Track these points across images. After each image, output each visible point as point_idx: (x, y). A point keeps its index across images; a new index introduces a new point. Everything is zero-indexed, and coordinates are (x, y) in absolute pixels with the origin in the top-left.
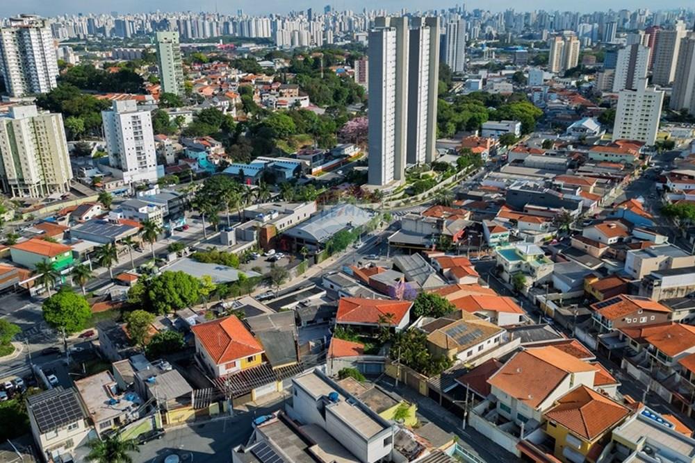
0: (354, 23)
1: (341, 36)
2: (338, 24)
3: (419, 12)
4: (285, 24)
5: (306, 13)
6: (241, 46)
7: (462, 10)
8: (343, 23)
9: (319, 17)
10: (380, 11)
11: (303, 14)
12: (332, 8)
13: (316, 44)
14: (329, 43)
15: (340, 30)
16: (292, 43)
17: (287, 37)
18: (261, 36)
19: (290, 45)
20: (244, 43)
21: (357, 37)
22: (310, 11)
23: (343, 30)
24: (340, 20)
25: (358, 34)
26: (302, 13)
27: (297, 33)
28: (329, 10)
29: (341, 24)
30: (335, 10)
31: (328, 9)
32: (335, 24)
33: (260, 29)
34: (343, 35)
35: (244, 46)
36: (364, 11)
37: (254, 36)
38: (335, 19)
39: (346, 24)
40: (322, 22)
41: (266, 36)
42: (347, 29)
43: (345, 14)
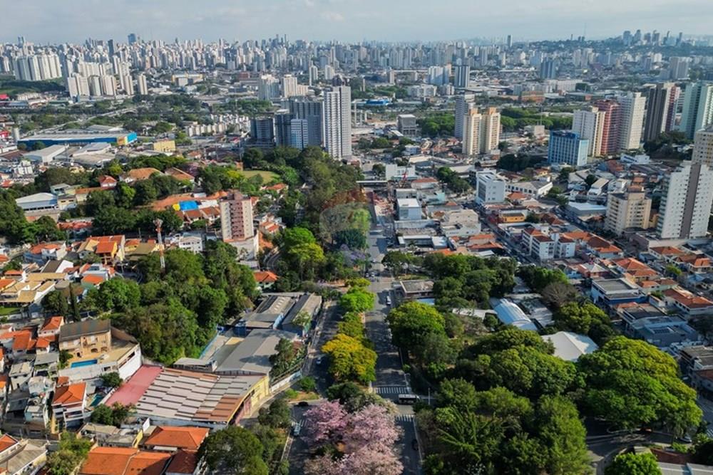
0: (168, 57)
1: (155, 76)
2: (148, 59)
3: (237, 42)
4: (79, 66)
5: (105, 43)
6: (16, 98)
7: (284, 42)
8: (154, 58)
9: (123, 50)
10: (195, 41)
11: (102, 45)
12: (137, 36)
13: (125, 92)
14: (142, 93)
15: (152, 66)
16: (92, 93)
17: (82, 84)
18: (47, 76)
19: (88, 94)
20: (22, 92)
21: (177, 79)
22: (110, 43)
23: (155, 66)
24: (150, 54)
25: (177, 76)
26: (100, 43)
27: (96, 80)
28: (134, 40)
29: (151, 58)
30: (141, 38)
31: (132, 38)
32: (145, 59)
33: (46, 68)
34: (157, 75)
35: (22, 98)
36: (177, 41)
37: (38, 78)
38: (143, 53)
39: (158, 59)
40: (128, 56)
41: (55, 76)
42: (160, 64)
43: (155, 46)
